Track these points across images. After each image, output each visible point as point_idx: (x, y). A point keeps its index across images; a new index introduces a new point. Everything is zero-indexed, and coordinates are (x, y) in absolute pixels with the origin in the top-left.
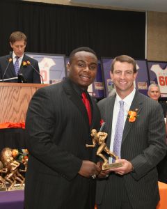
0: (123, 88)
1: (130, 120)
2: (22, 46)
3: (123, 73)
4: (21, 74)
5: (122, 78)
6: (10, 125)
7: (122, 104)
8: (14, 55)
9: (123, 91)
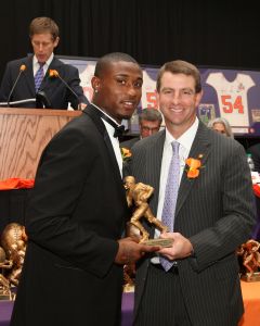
0: (177, 120)
1: (189, 176)
2: (44, 44)
3: (177, 94)
4: (42, 94)
5: (176, 102)
6: (19, 184)
7: (175, 147)
8: (35, 60)
9: (178, 125)
